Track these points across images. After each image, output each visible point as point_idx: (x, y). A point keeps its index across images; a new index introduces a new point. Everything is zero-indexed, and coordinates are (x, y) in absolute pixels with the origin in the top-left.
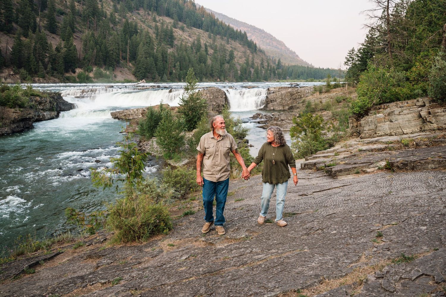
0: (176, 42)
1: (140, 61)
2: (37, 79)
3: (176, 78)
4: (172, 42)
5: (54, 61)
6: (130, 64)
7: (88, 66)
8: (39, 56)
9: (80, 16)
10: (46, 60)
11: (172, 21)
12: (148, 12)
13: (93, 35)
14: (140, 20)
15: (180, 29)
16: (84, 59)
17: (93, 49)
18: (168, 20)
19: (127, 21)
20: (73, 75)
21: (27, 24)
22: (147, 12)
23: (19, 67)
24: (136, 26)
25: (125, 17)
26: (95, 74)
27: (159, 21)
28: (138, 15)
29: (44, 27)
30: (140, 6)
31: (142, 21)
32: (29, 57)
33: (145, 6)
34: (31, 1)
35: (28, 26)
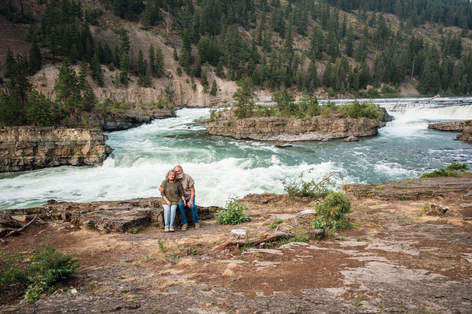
0: (463, 53)
1: (425, 75)
2: (339, 95)
3: (462, 90)
4: (459, 53)
5: (352, 80)
6: (414, 79)
7: (377, 82)
8: (342, 77)
9: (371, 38)
10: (347, 79)
11: (460, 30)
12: (434, 24)
13: (383, 55)
14: (425, 33)
15: (469, 38)
16: (374, 77)
17: (383, 68)
18: (456, 30)
19: (413, 37)
20: (364, 91)
21: (332, 51)
22: (433, 25)
23: (328, 86)
24: (422, 40)
25: (410, 33)
26: (382, 90)
27: (446, 32)
28: (423, 29)
29: (343, 52)
30: (426, 19)
31: (427, 35)
32: (335, 78)
33: (432, 18)
34: (336, 32)
35: (333, 53)
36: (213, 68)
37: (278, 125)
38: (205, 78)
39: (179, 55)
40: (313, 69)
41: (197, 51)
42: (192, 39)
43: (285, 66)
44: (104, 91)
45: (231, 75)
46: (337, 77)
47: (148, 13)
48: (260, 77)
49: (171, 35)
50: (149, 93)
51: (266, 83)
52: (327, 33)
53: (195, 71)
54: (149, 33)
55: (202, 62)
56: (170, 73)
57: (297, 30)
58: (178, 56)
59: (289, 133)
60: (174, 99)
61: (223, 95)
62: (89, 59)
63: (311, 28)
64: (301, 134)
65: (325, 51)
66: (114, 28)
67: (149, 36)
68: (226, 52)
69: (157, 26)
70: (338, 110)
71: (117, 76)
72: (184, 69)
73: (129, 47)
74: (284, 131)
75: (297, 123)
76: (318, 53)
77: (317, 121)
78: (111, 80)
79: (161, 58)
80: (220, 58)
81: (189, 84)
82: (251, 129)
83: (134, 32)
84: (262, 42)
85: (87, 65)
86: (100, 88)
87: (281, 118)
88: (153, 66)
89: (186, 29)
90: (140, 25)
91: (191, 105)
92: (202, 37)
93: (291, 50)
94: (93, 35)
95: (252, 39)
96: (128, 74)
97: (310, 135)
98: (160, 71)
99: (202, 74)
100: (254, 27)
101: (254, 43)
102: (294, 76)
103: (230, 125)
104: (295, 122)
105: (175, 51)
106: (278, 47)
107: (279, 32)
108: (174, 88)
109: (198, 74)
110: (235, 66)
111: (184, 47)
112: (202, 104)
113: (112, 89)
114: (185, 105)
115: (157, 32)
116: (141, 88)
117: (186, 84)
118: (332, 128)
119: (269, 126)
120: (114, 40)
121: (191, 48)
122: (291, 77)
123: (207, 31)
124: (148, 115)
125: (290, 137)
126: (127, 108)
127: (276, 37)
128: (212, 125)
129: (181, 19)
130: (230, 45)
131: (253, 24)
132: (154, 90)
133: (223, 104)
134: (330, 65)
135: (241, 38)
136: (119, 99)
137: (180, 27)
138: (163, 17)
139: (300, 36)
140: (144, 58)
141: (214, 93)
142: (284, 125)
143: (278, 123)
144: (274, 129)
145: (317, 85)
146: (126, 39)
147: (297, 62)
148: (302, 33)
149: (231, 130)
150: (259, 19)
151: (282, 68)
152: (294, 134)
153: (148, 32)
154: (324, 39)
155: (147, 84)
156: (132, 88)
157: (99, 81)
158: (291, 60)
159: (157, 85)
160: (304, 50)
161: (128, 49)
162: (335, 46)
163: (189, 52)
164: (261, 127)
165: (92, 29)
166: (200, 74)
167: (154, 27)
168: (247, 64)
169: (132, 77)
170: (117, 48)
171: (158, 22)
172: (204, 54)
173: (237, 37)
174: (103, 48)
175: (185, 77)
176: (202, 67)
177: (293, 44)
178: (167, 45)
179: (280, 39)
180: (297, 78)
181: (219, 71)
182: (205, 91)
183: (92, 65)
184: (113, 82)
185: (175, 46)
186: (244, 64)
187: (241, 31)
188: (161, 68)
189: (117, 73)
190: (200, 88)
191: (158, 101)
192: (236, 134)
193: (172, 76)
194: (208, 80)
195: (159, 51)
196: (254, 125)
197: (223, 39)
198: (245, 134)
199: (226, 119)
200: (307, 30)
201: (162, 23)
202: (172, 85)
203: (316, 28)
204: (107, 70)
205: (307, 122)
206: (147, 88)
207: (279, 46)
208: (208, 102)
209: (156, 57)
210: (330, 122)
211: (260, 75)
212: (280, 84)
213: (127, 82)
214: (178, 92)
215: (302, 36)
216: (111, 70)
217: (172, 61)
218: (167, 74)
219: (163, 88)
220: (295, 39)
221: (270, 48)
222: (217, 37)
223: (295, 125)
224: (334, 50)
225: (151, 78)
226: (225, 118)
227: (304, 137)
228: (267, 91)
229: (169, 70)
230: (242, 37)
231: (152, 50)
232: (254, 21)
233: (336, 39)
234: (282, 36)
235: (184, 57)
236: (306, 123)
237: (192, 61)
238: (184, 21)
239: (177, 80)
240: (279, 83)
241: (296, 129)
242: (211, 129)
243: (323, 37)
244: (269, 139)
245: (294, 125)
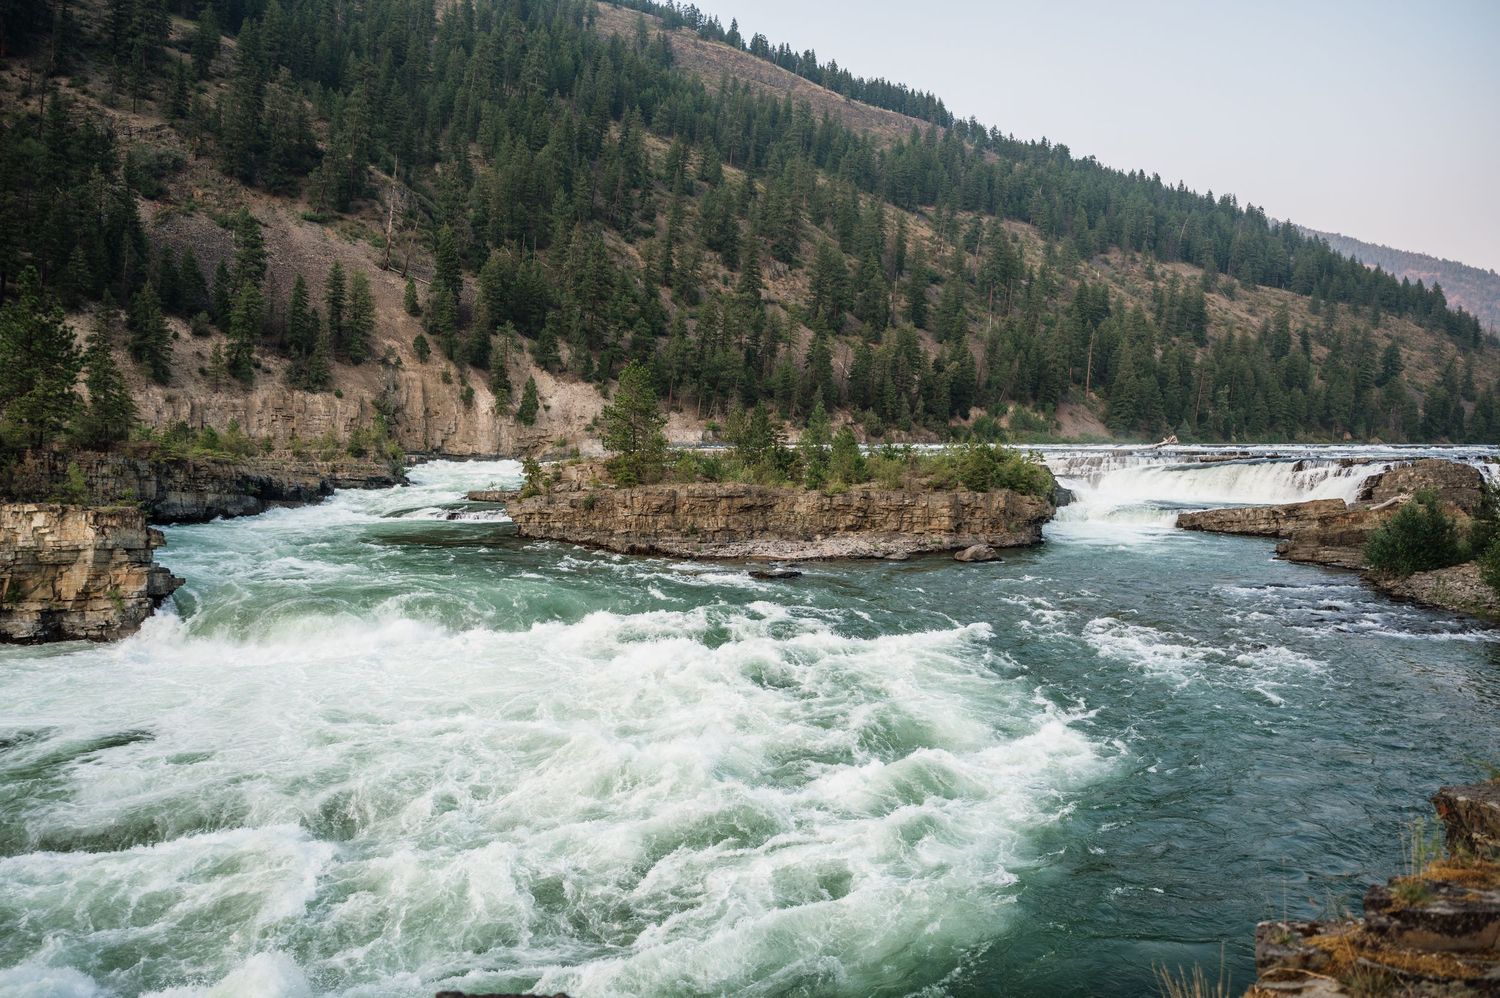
0: (1210, 332)
1: (1122, 385)
2: (894, 431)
4: (1201, 330)
5: (928, 390)
6: (1093, 395)
7: (997, 401)
8: (902, 381)
9: (972, 281)
10: (915, 389)
11: (1199, 273)
12: (1133, 255)
13: (1010, 326)
14: (1112, 277)
15: (1221, 293)
16: (989, 385)
17: (1012, 361)
18: (1186, 271)
19: (1083, 285)
20: (964, 423)
21: (872, 311)
22: (1129, 256)
23: (865, 408)
24: (1105, 294)
25: (1074, 275)
26: (1012, 422)
27: (1163, 275)
28: (1104, 266)
29: (900, 313)
30: (1110, 241)
31: (1116, 281)
32: (882, 385)
33: (1126, 240)
34: (879, 260)
35: (874, 316)
36: (526, 342)
37: (748, 509)
38: (502, 371)
39: (421, 300)
40: (820, 358)
41: (478, 289)
42: (464, 256)
43: (740, 346)
44: (170, 400)
45: (580, 366)
46: (889, 381)
47: (332, 174)
48: (669, 373)
49: (400, 242)
50: (322, 409)
51: (686, 391)
52: (853, 261)
53: (470, 349)
54: (331, 234)
55: (494, 325)
56: (391, 351)
57: (773, 248)
58: (420, 303)
59: (784, 534)
60: (400, 430)
61: (555, 424)
62: (125, 300)
63: (810, 245)
64: (819, 537)
65: (851, 309)
66: (220, 210)
67: (331, 240)
68: (566, 299)
69: (356, 213)
70: (923, 468)
71: (217, 353)
72: (438, 343)
73: (264, 267)
74: (765, 529)
75: (805, 502)
76: (832, 313)
77: (867, 497)
78: (197, 364)
79: (364, 306)
80: (551, 314)
81: (449, 387)
82: (663, 520)
83: (282, 227)
84: (672, 275)
85: (117, 315)
86: (156, 390)
87: (757, 487)
88: (340, 329)
89: (446, 227)
90: (301, 208)
91: (455, 451)
92: (495, 253)
93: (758, 302)
94: (148, 229)
95: (643, 264)
96: (256, 348)
97: (848, 541)
98: (361, 342)
99: (492, 357)
100: (649, 234)
101: (649, 278)
102: (766, 373)
103: (592, 507)
104: (801, 499)
105: (411, 288)
106: (719, 291)
107: (720, 251)
108: (404, 397)
109: (480, 358)
110: (593, 340)
111: (438, 277)
112: (489, 447)
113: (196, 393)
114: (437, 450)
115: (356, 231)
116: (296, 393)
117: (441, 385)
118: (915, 520)
119: (718, 511)
120: (217, 245)
121: (461, 281)
122: (760, 377)
123: (511, 237)
124: (315, 474)
125: (787, 545)
126: (243, 449)
127: (712, 265)
128: (530, 505)
129: (432, 199)
130: (579, 279)
131: (646, 226)
132: (338, 402)
133: (557, 449)
134: (867, 347)
135: (612, 263)
136: (218, 424)
137: (429, 221)
138: (376, 189)
139: (780, 266)
140: (311, 305)
141: (527, 415)
142: (767, 508)
143: (747, 501)
144: (735, 520)
145: (833, 403)
146: (254, 245)
147: (776, 337)
148: (787, 256)
149: (597, 523)
150: (663, 213)
151: (733, 350)
152: (800, 538)
153: (328, 230)
154: (849, 275)
155: (317, 381)
156: (265, 392)
157: (155, 365)
158: (757, 329)
159: (350, 385)
160: (792, 302)
161: (260, 274)
162: (877, 296)
163: (456, 292)
164: (694, 515)
165: (146, 211)
166: (486, 358)
167: (346, 216)
168: (628, 335)
169: (268, 359)
170: (222, 269)
171: (360, 203)
172: (501, 300)
173: (600, 255)
174: (179, 266)
175: (440, 364)
176: (492, 337)
177: (761, 285)
178: (386, 269)
179: (723, 271)
180: (775, 379)
181: (545, 350)
182: (500, 410)
183: (134, 315)
184: (202, 371)
185: (410, 274)
186: (621, 336)
187: (612, 243)
188: (364, 335)
189: (218, 344)
190: (485, 400)
191: (347, 435)
192: (612, 534)
193: (399, 362)
194: (512, 377)
195: (361, 285)
196: (670, 507)
197: (557, 262)
198: (644, 535)
199: (579, 488)
200: (799, 250)
201: (372, 206)
202: (396, 387)
203: (824, 247)
204: (185, 334)
205: (839, 500)
206: (314, 393)
207: (722, 290)
208: (509, 443)
209: (350, 301)
210: (907, 502)
211: (670, 368)
212: (726, 396)
213: (251, 373)
214: (416, 408)
215: (787, 267)
216: (200, 333)
217: (401, 318)
218: (383, 354)
219: (369, 396)
220: (767, 272)
221: (697, 295)
222: (540, 254)
223: (801, 508)
224: (875, 307)
225: (331, 363)
226: (575, 486)
227: (830, 547)
228: (689, 416)
229: (388, 342)
230: (615, 259)
231: (337, 280)
232: (649, 217)
233: (880, 277)
234: (731, 263)
235: (437, 306)
236: (835, 503)
237: (462, 318)
238: (443, 205)
239: (413, 375)
240: (724, 393)
241: (804, 520)
242: (528, 520)
243: (846, 272)
244: (721, 553)
245: (796, 508)
